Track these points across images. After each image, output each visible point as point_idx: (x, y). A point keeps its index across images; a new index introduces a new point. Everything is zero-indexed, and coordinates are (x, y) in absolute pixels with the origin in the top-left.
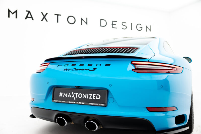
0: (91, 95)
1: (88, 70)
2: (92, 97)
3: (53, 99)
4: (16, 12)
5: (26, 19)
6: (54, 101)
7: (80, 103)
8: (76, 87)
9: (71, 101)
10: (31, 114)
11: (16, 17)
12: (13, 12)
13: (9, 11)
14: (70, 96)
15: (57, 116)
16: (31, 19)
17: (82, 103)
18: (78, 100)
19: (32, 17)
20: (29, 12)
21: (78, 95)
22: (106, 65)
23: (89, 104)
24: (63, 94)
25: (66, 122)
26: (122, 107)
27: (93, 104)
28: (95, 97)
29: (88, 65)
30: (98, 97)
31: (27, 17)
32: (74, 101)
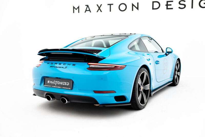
0: (64, 82)
1: (63, 67)
2: (65, 84)
3: (44, 84)
4: (78, 7)
5: (85, 12)
6: (45, 85)
7: (58, 87)
8: (56, 77)
9: (54, 86)
10: (34, 93)
11: (79, 12)
12: (76, 8)
13: (74, 8)
14: (53, 83)
15: (47, 94)
16: (89, 11)
17: (60, 87)
18: (58, 85)
19: (89, 10)
20: (88, 6)
21: (57, 82)
22: (73, 65)
23: (63, 88)
24: (50, 82)
25: (51, 98)
26: (80, 90)
27: (65, 88)
28: (66, 84)
29: (63, 65)
30: (68, 84)
31: (86, 10)
32: (55, 86)
